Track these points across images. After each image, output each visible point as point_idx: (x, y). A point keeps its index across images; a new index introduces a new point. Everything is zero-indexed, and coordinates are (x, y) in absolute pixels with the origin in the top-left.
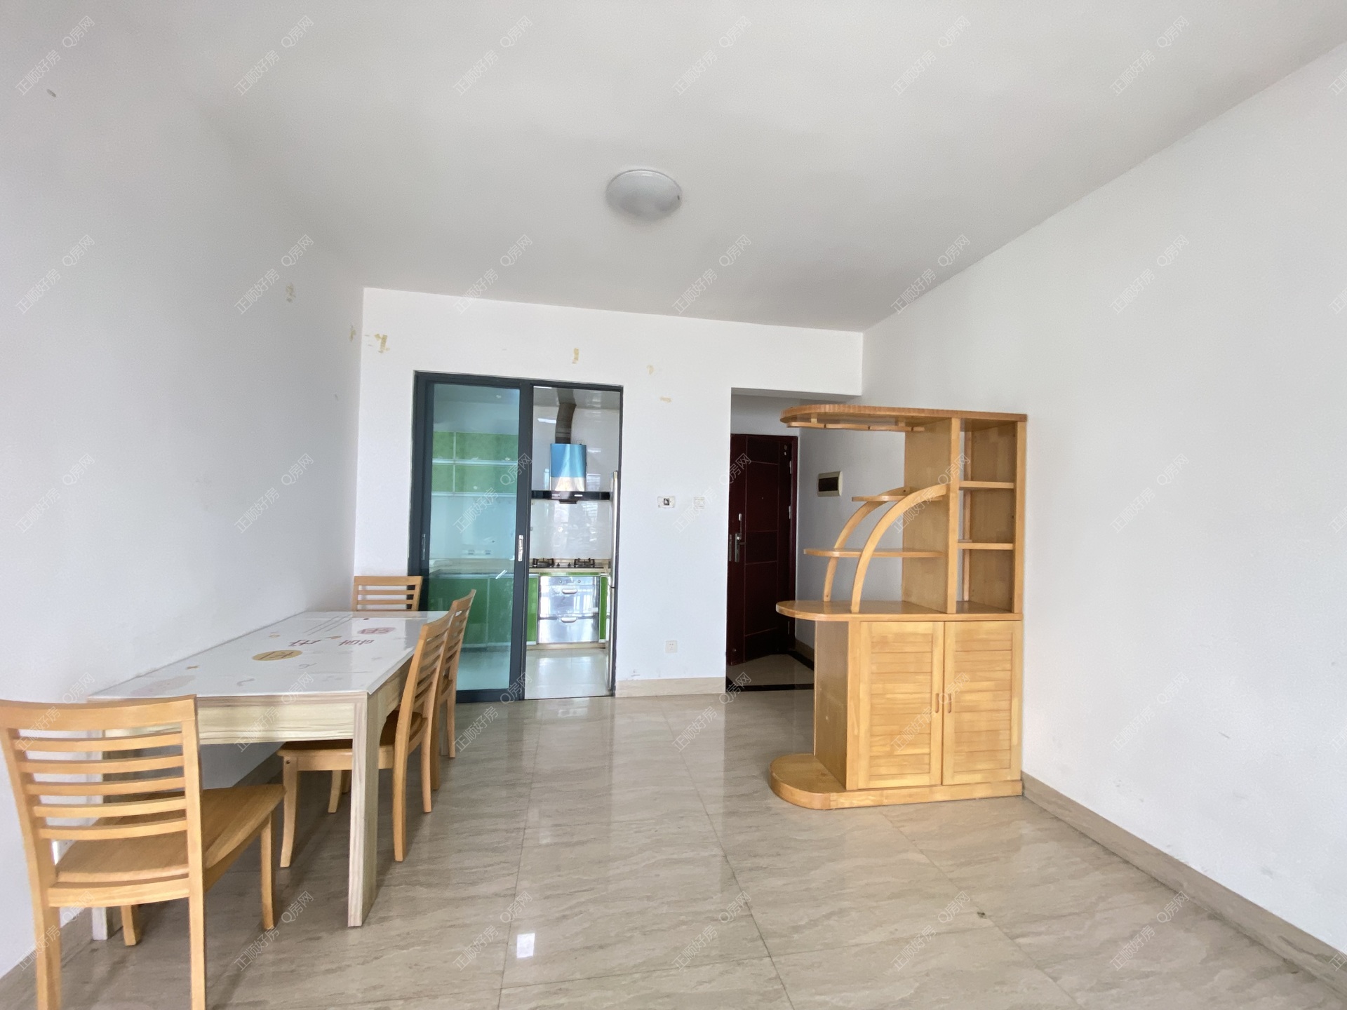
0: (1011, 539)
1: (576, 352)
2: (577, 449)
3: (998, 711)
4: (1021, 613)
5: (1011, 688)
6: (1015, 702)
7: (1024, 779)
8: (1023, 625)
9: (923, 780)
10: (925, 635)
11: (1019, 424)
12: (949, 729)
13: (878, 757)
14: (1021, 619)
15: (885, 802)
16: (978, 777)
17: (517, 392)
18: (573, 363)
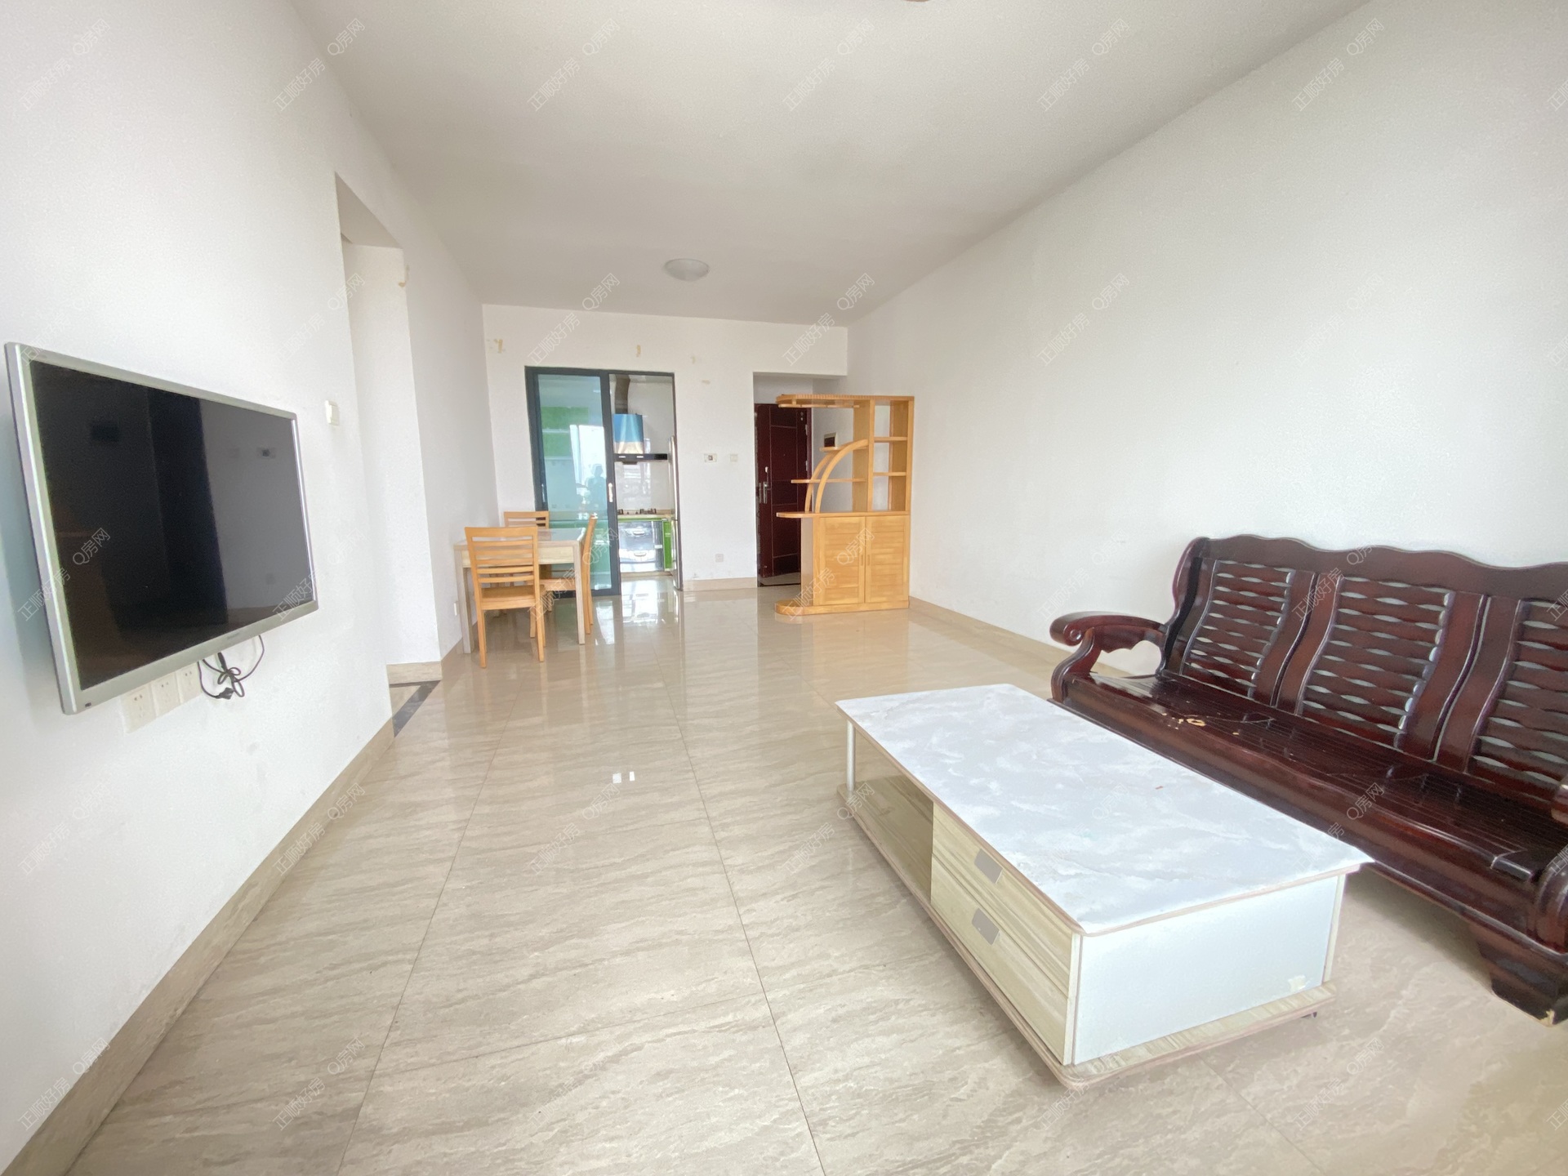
0: (904, 470)
1: (639, 348)
2: (632, 418)
3: (895, 564)
4: (909, 511)
5: (903, 551)
6: (905, 559)
7: (910, 599)
8: (910, 518)
9: (855, 600)
10: (855, 524)
11: (910, 403)
12: (869, 573)
13: (830, 589)
14: (909, 514)
15: (834, 611)
16: (884, 599)
17: (598, 379)
18: (637, 356)
